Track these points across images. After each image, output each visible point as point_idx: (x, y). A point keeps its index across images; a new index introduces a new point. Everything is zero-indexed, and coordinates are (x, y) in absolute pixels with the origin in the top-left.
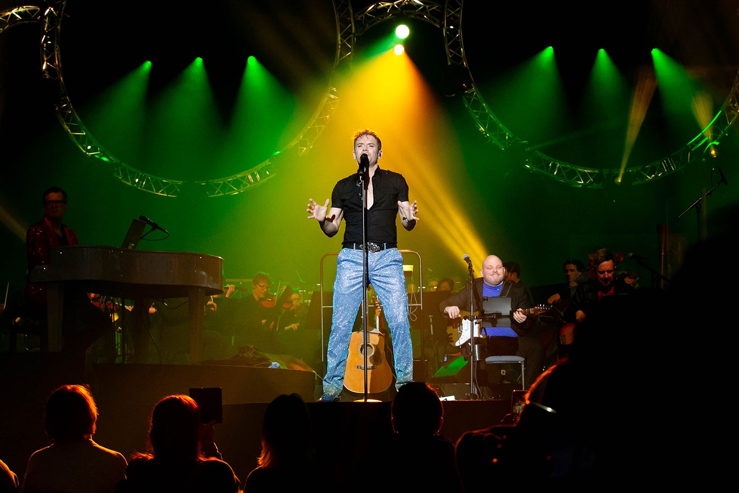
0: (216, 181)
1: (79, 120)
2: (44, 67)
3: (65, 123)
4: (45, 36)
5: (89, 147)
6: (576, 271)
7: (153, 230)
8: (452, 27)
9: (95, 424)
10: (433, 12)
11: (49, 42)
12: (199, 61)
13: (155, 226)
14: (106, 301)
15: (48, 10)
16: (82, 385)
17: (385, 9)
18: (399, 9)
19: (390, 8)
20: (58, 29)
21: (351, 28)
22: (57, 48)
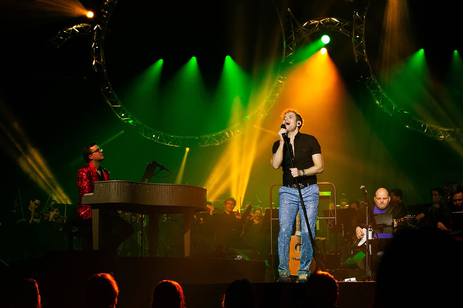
0: (204, 136)
1: (116, 97)
2: (94, 63)
3: (107, 99)
4: (94, 43)
5: (123, 115)
6: (438, 195)
7: (161, 170)
8: (358, 37)
10: (346, 27)
11: (97, 47)
12: (194, 60)
13: (162, 168)
14: (132, 215)
15: (96, 27)
16: (109, 273)
17: (314, 25)
18: (324, 25)
19: (318, 24)
20: (102, 39)
21: (292, 37)
22: (103, 51)
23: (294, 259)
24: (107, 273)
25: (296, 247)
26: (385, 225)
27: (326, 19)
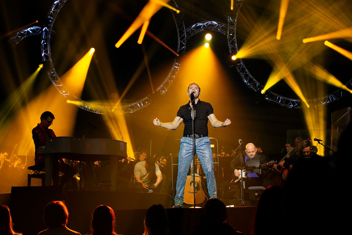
0: (123, 107)
1: (59, 79)
2: (43, 55)
3: (53, 81)
4: (43, 41)
5: (64, 92)
8: (231, 34)
9: (67, 219)
10: (222, 28)
11: (45, 43)
15: (44, 29)
17: (200, 26)
18: (207, 27)
19: (202, 26)
20: (49, 37)
21: (184, 35)
22: (49, 46)
23: (190, 192)
24: (61, 201)
25: (191, 184)
26: (254, 168)
27: (209, 22)
